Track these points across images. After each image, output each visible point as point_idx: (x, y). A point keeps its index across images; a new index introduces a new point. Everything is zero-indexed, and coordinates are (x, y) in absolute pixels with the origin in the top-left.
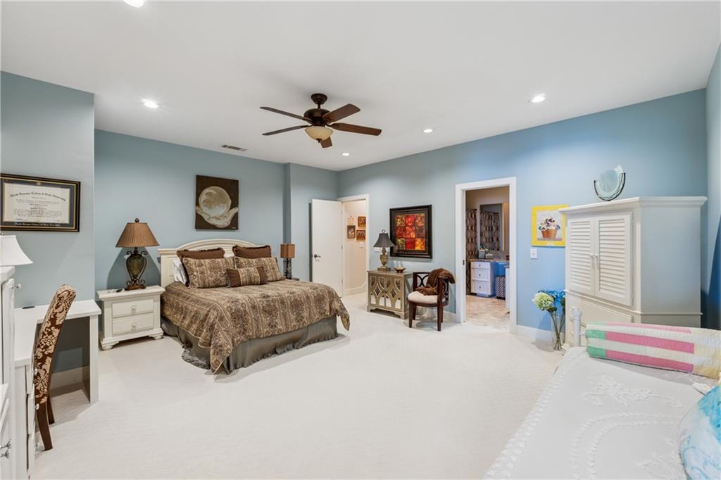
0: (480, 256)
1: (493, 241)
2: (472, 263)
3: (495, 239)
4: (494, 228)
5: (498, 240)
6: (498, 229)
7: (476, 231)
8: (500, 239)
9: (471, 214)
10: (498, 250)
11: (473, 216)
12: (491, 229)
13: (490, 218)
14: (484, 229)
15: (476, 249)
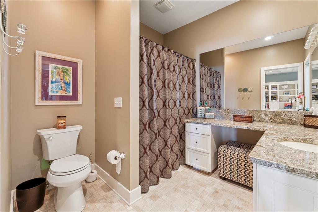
0: (198, 116)
1: (214, 98)
2: (187, 124)
3: (217, 97)
4: (216, 86)
5: (219, 98)
6: (219, 87)
7: (194, 85)
8: (221, 97)
9: (189, 64)
10: (220, 108)
11: (191, 65)
12: (212, 86)
13: (212, 75)
14: (204, 85)
15: (194, 107)
